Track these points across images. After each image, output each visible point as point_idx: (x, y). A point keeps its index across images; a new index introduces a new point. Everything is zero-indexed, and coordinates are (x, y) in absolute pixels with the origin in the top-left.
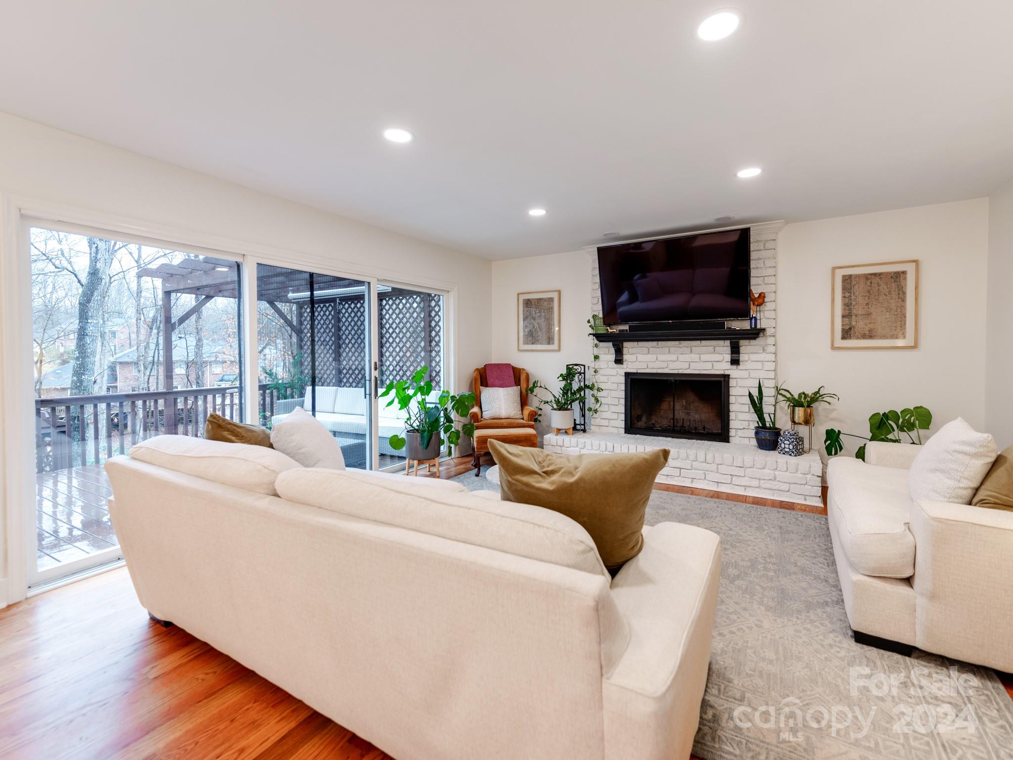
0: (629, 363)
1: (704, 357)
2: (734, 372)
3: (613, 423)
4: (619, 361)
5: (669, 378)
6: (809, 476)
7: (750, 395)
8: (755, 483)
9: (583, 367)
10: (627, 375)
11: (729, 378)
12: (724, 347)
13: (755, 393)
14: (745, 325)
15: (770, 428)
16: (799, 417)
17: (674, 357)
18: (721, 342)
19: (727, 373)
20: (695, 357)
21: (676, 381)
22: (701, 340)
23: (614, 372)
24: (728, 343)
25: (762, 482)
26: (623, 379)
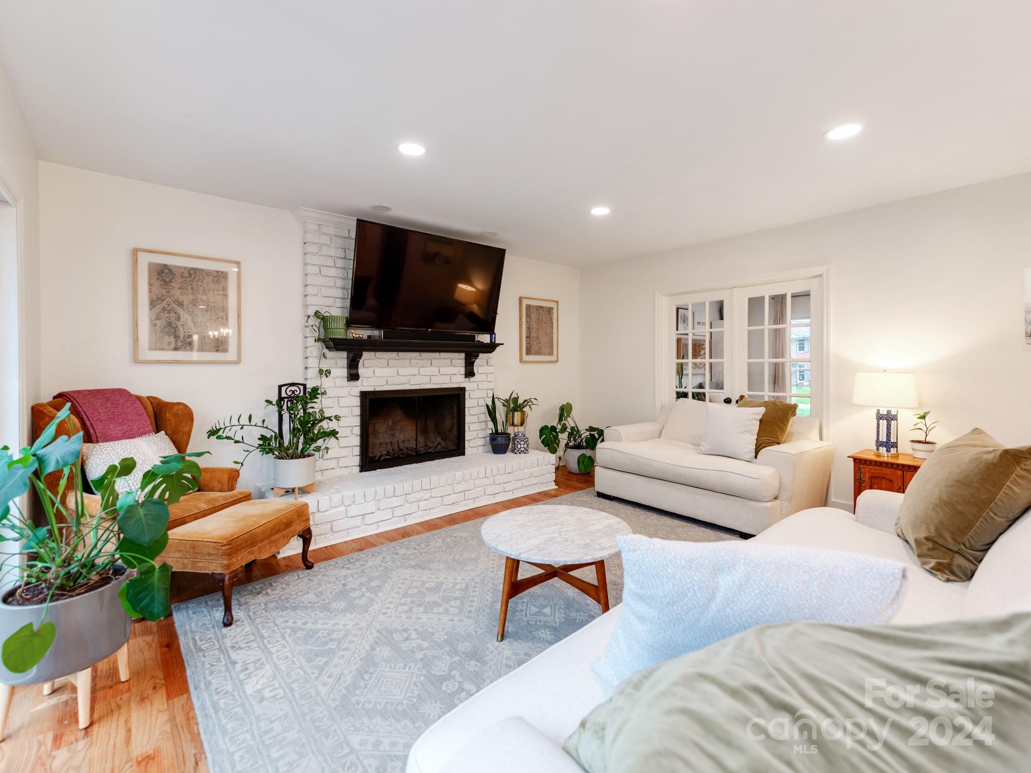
0: (365, 380)
1: (444, 370)
2: (469, 385)
3: (343, 462)
4: (353, 376)
5: (413, 395)
6: (549, 466)
7: (487, 406)
8: (519, 484)
9: (302, 387)
10: (364, 395)
11: (465, 391)
12: (459, 359)
13: (490, 404)
14: (485, 338)
15: (502, 434)
16: (517, 421)
17: (415, 371)
18: (456, 355)
19: (462, 386)
20: (434, 370)
21: (419, 397)
22: (440, 351)
23: (343, 392)
24: (463, 355)
25: (524, 481)
26: (357, 402)
